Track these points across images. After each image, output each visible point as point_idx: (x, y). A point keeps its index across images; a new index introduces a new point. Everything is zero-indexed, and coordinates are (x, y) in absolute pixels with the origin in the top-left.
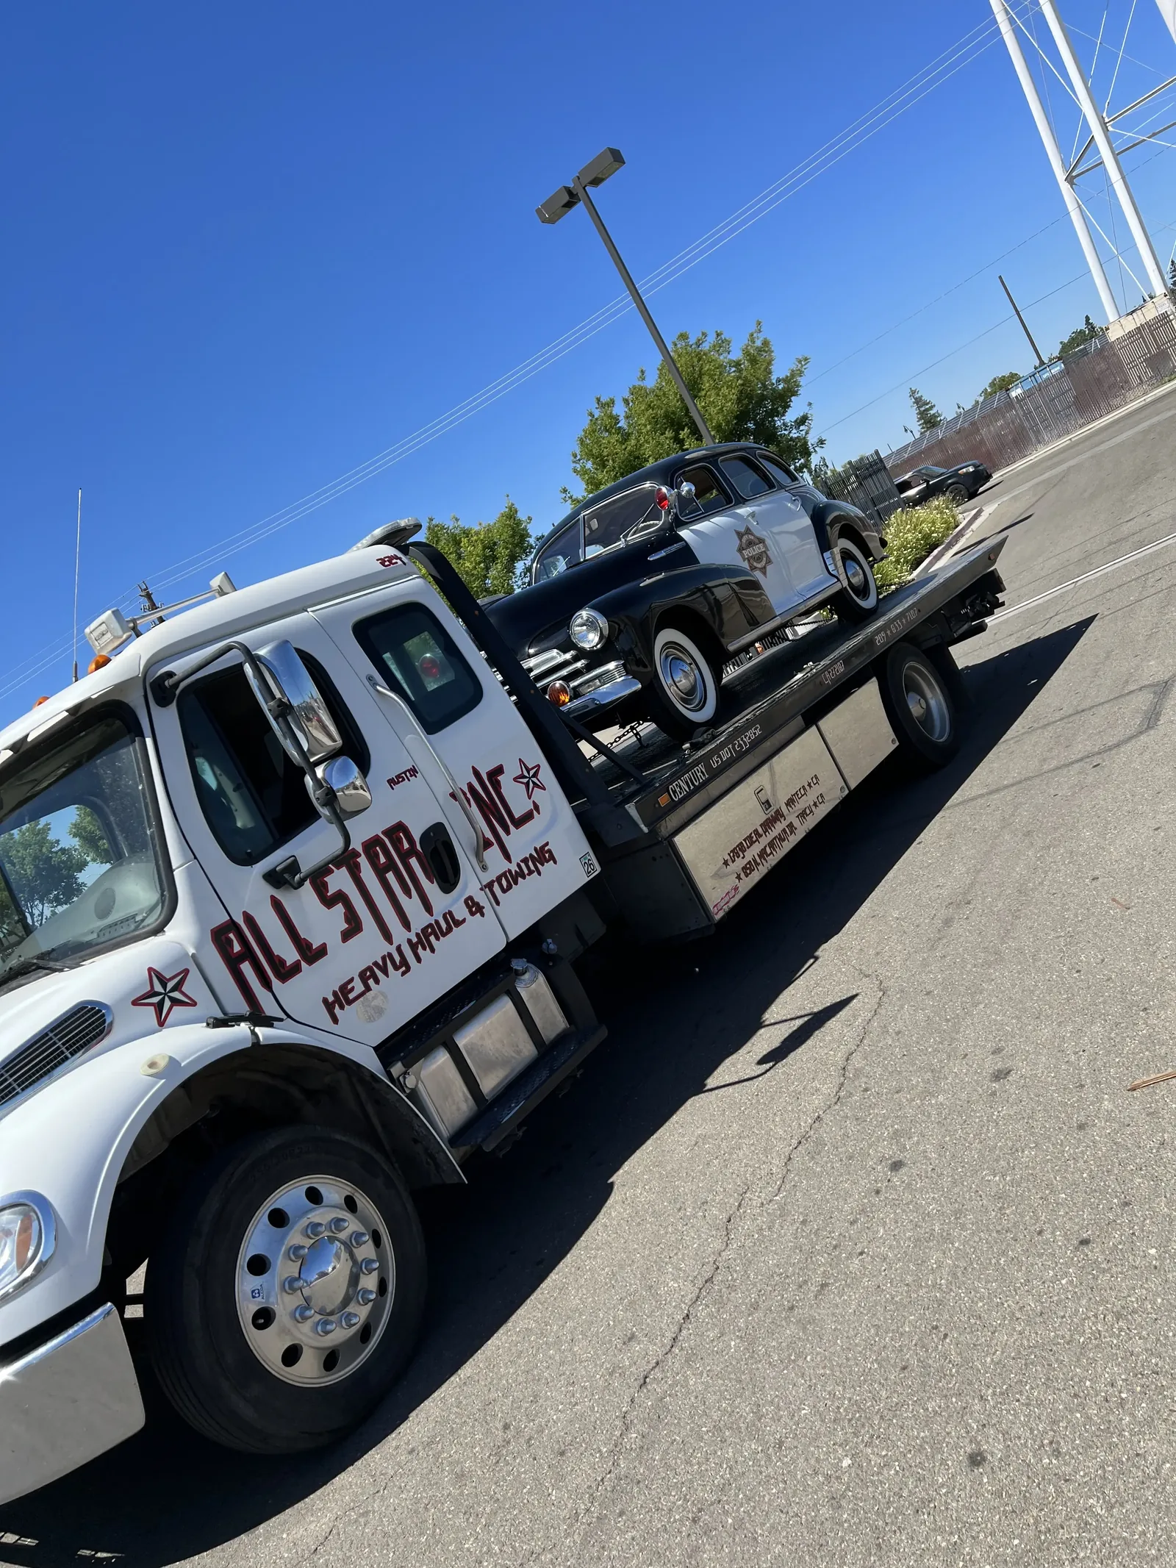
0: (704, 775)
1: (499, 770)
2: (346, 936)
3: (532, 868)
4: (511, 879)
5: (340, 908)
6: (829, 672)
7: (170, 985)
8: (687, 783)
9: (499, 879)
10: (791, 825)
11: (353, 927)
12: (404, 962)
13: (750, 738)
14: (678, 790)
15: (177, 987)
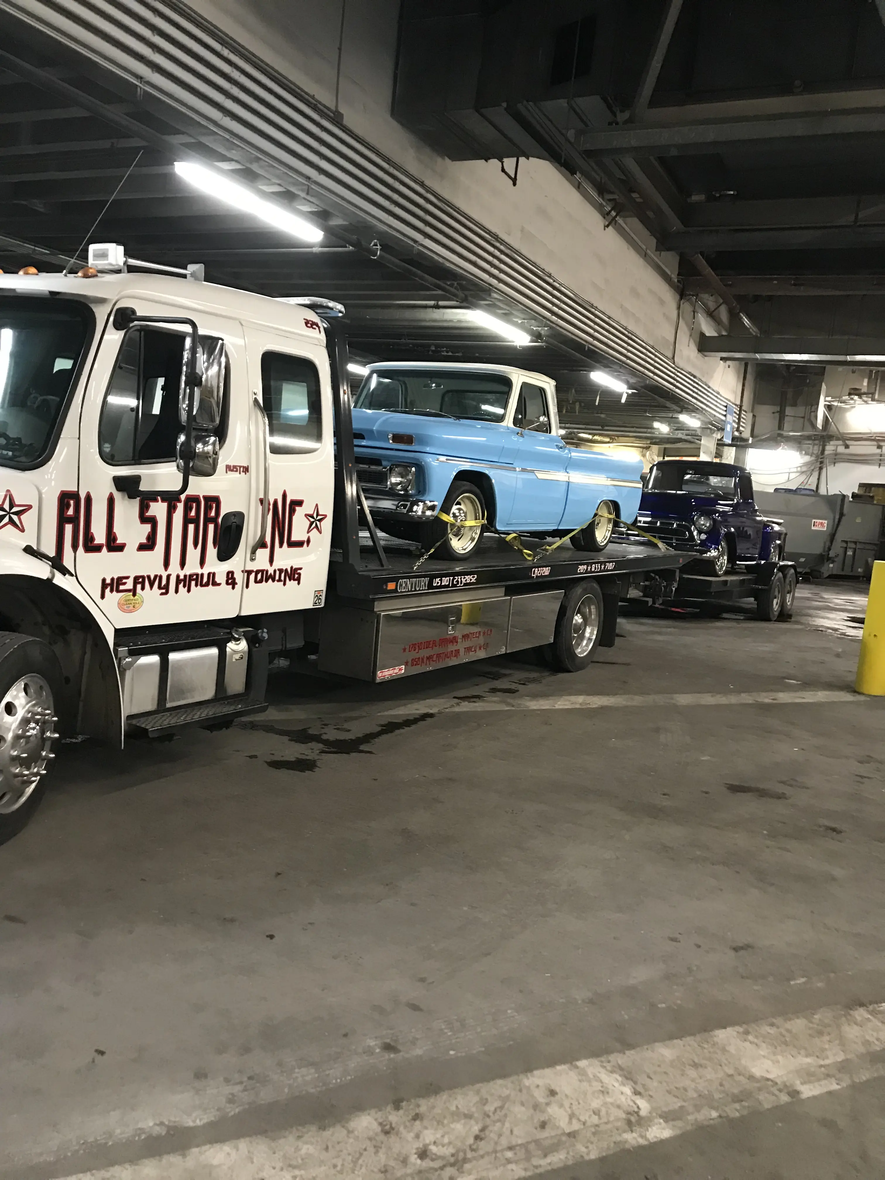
0: (425, 586)
1: (300, 503)
2: (142, 547)
3: (283, 578)
4: (264, 577)
5: (148, 528)
6: (538, 570)
7: (15, 509)
8: (412, 584)
9: (257, 572)
10: (458, 651)
11: (148, 545)
12: (167, 588)
13: (466, 581)
14: (404, 585)
15: (18, 513)
